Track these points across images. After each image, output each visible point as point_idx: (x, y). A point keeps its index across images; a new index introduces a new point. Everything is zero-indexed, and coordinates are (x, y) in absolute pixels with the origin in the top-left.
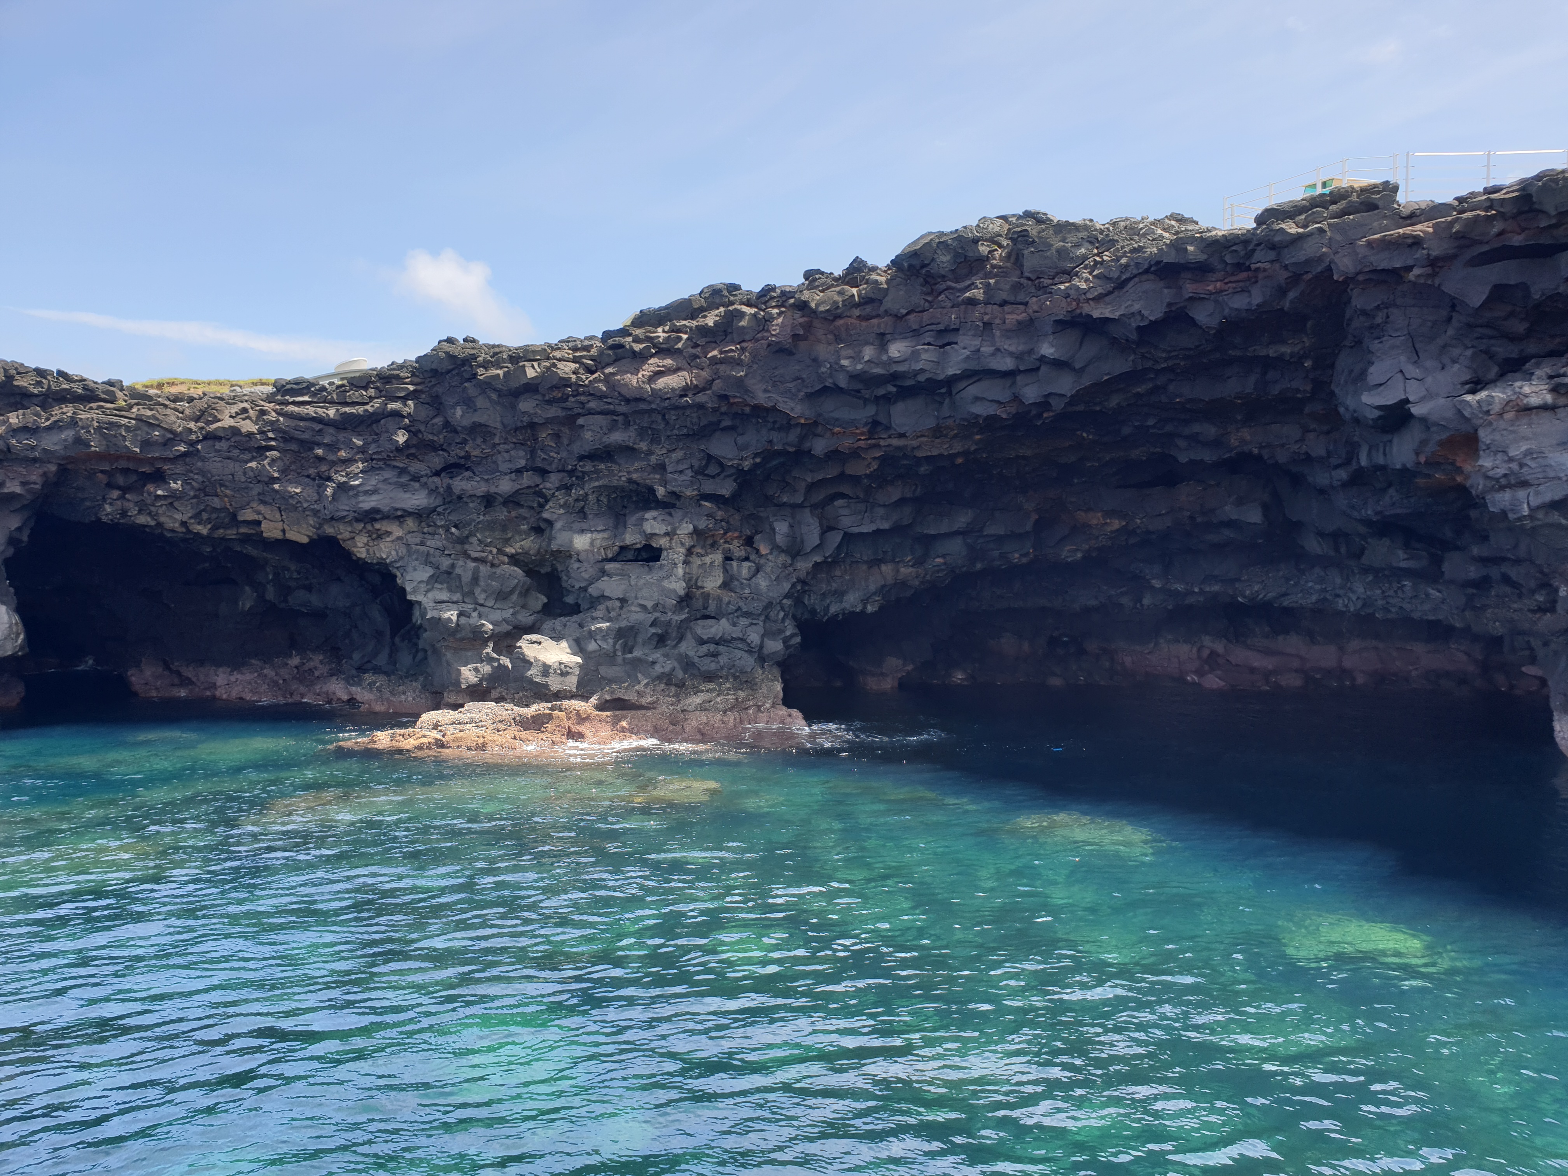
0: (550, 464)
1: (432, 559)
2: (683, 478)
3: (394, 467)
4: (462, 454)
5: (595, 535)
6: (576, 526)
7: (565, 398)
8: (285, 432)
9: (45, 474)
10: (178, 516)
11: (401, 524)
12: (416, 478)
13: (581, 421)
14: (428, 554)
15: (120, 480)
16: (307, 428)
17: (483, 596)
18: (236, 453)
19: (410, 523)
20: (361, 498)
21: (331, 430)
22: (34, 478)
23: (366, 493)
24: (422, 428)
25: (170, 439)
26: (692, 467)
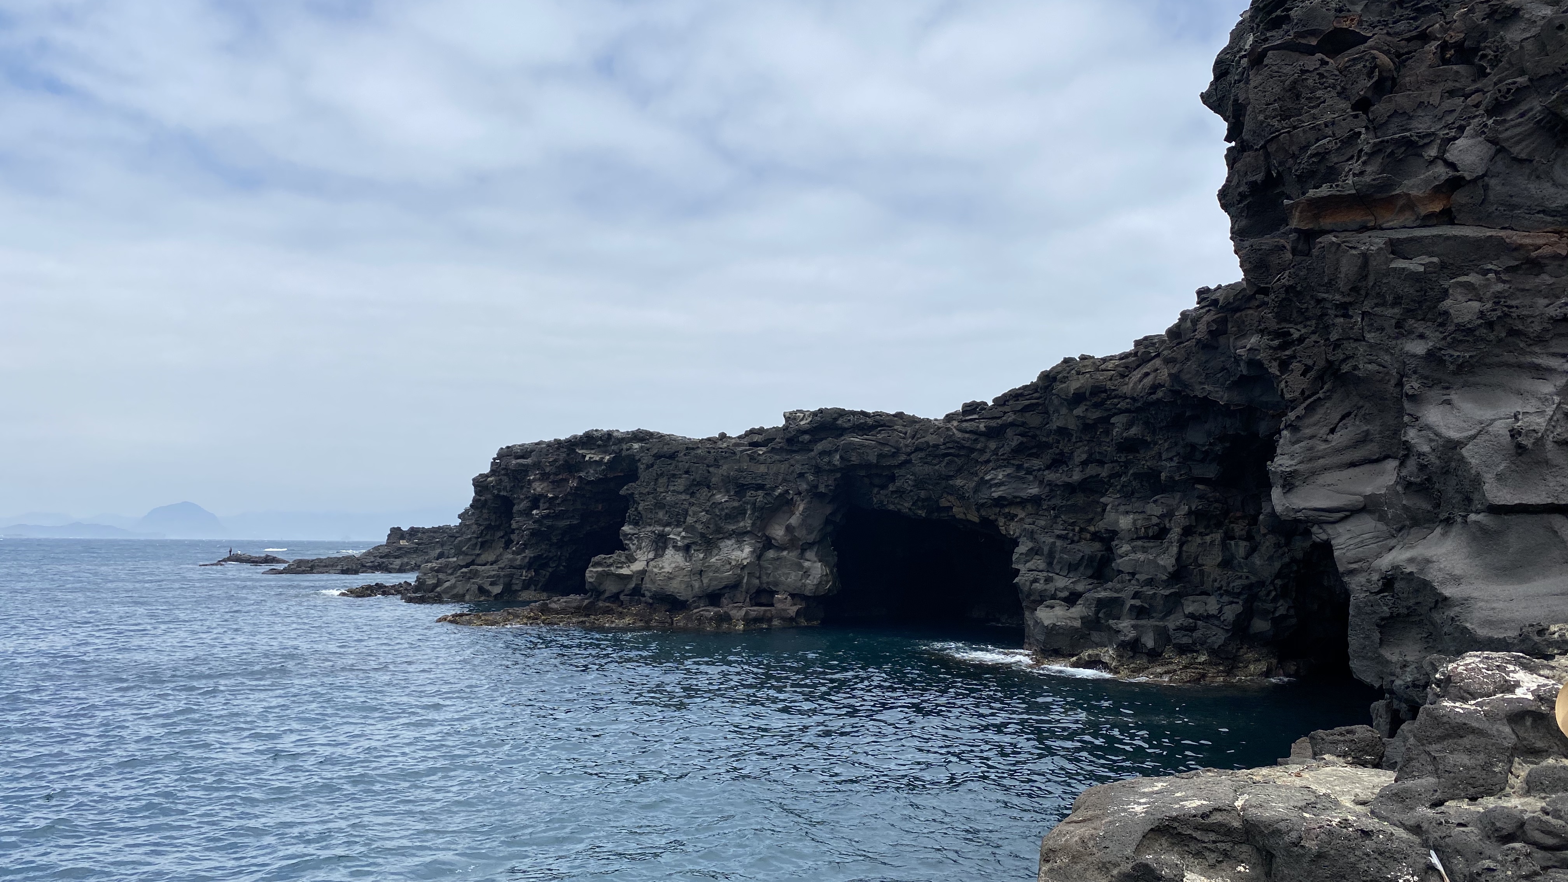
0: (1106, 456)
1: (1036, 536)
2: (1173, 464)
3: (1013, 465)
4: (1058, 451)
5: (1137, 516)
6: (1122, 508)
7: (1103, 403)
8: (958, 442)
9: (835, 480)
10: (906, 505)
11: (1023, 508)
12: (1029, 472)
13: (1113, 420)
14: (1032, 532)
15: (877, 481)
16: (969, 438)
17: (1059, 567)
18: (929, 459)
19: (1029, 508)
20: (993, 489)
21: (982, 439)
22: (830, 482)
23: (996, 485)
24: (1038, 432)
25: (894, 453)
26: (1178, 454)
